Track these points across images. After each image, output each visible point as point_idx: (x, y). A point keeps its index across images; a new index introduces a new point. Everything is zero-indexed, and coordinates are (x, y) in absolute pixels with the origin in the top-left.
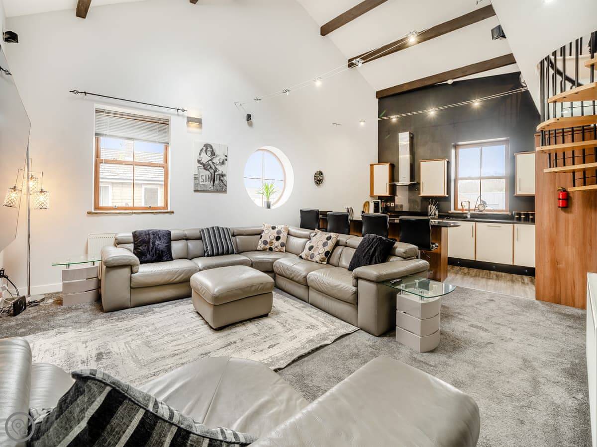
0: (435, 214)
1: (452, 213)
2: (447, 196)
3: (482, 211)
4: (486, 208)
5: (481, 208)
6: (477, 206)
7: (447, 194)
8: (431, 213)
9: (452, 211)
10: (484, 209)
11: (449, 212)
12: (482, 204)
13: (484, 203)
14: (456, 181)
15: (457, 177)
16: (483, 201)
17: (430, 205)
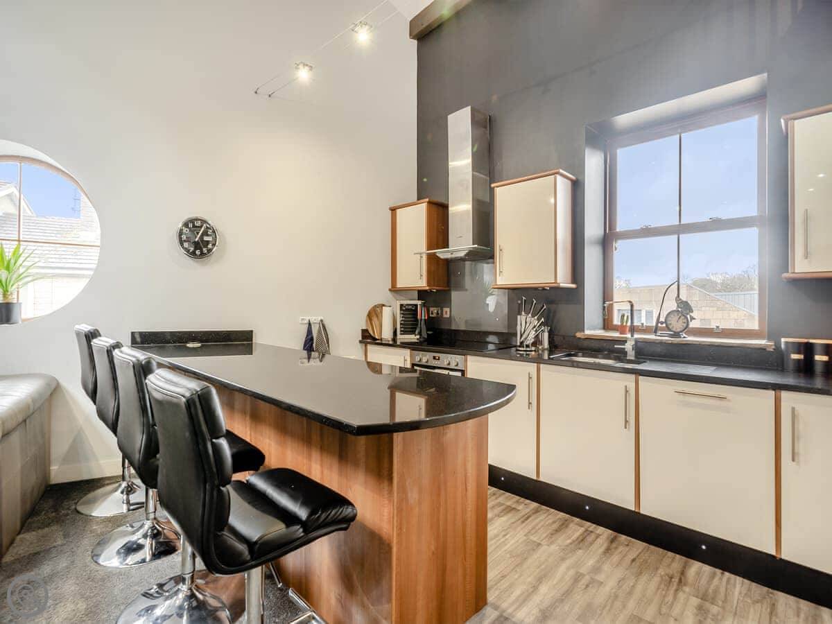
0: (537, 342)
1: (589, 339)
2: (574, 286)
3: (677, 335)
4: (693, 325)
5: (677, 325)
6: (662, 319)
7: (574, 280)
8: (526, 339)
9: (588, 332)
10: (685, 329)
11: (579, 335)
12: (680, 310)
13: (685, 308)
14: (606, 242)
15: (610, 229)
16: (683, 302)
17: (523, 313)
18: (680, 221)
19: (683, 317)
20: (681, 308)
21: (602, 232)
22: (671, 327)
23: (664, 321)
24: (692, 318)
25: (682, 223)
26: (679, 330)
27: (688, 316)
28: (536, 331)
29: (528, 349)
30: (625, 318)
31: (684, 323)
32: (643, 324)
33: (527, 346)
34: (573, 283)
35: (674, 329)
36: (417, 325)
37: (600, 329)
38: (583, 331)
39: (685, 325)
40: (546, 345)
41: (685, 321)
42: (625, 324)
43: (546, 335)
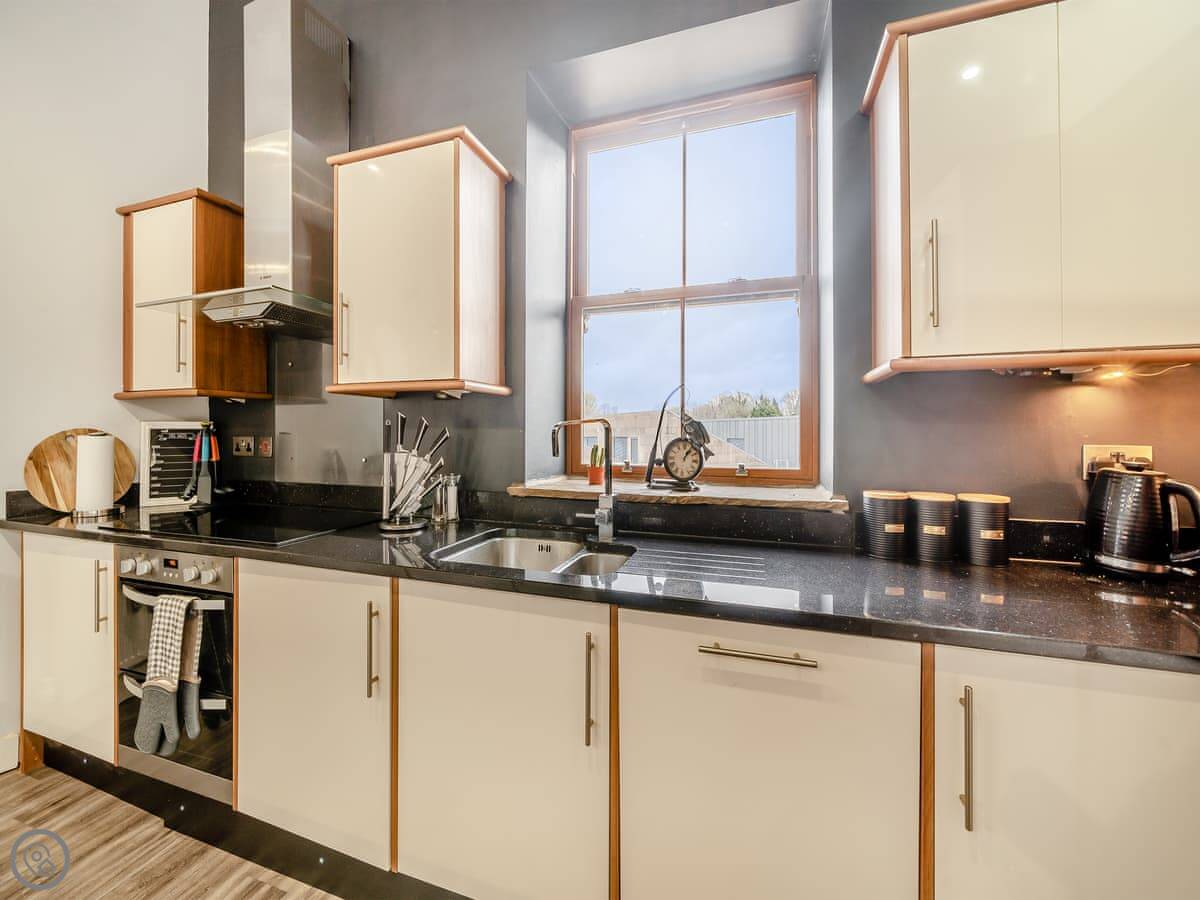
1: (533, 498)
2: (504, 390)
5: (684, 466)
7: (505, 380)
8: (404, 502)
9: (531, 484)
10: (698, 471)
11: (514, 490)
12: (688, 436)
13: (695, 435)
14: (569, 317)
15: (576, 293)
16: (693, 423)
17: (399, 447)
18: (684, 283)
19: (694, 452)
20: (690, 434)
21: (561, 298)
22: (673, 469)
23: (661, 457)
24: (709, 453)
25: (687, 285)
26: (686, 475)
27: (702, 449)
28: (426, 486)
29: (407, 527)
30: (599, 453)
31: (695, 461)
32: (627, 464)
33: (404, 520)
34: (501, 385)
35: (678, 475)
36: (190, 474)
37: (557, 474)
38: (523, 482)
39: (696, 466)
40: (452, 512)
41: (697, 457)
42: (598, 465)
43: (452, 492)
